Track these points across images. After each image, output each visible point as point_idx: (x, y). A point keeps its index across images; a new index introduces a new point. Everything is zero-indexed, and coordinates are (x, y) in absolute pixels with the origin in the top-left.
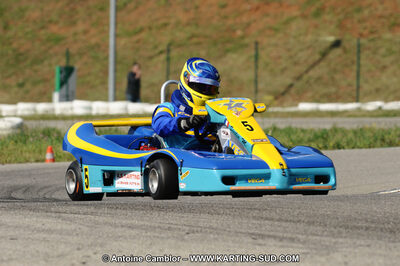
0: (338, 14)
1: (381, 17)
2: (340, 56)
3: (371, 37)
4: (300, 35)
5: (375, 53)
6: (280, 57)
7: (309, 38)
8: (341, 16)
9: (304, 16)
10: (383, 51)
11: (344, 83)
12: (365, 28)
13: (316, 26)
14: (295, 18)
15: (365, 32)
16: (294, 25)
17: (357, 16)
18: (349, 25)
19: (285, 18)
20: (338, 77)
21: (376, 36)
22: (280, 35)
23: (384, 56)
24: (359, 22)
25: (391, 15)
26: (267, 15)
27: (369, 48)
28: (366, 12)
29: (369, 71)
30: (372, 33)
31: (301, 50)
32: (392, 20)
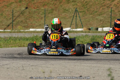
0: (27, 2)
1: (40, 3)
2: (28, 14)
3: (37, 9)
4: (15, 8)
5: (39, 14)
6: (9, 15)
7: (18, 9)
8: (28, 2)
9: (16, 2)
10: (41, 13)
11: (29, 23)
12: (35, 6)
13: (20, 5)
14: (13, 3)
15: (36, 7)
16: (13, 5)
17: (33, 2)
18: (30, 5)
19: (10, 2)
20: (27, 21)
21: (39, 8)
22: (9, 8)
23: (42, 15)
24: (33, 4)
25: (43, 2)
26: (5, 1)
27: (37, 12)
28: (36, 1)
29: (37, 19)
30: (38, 7)
31: (16, 12)
32: (44, 3)
